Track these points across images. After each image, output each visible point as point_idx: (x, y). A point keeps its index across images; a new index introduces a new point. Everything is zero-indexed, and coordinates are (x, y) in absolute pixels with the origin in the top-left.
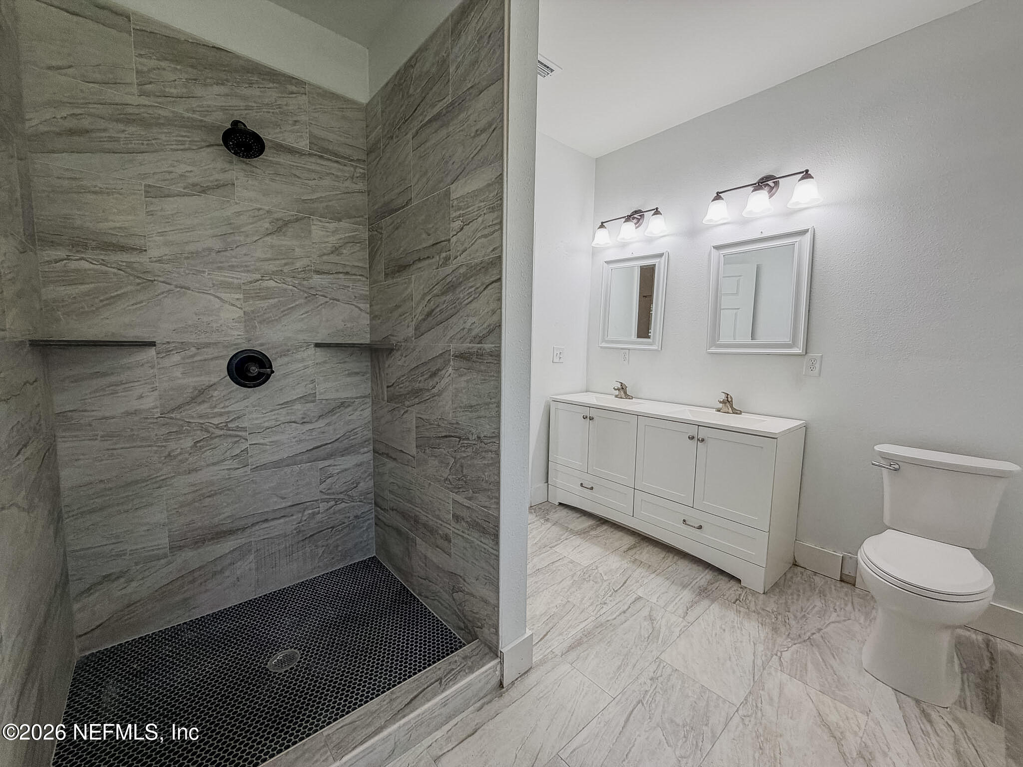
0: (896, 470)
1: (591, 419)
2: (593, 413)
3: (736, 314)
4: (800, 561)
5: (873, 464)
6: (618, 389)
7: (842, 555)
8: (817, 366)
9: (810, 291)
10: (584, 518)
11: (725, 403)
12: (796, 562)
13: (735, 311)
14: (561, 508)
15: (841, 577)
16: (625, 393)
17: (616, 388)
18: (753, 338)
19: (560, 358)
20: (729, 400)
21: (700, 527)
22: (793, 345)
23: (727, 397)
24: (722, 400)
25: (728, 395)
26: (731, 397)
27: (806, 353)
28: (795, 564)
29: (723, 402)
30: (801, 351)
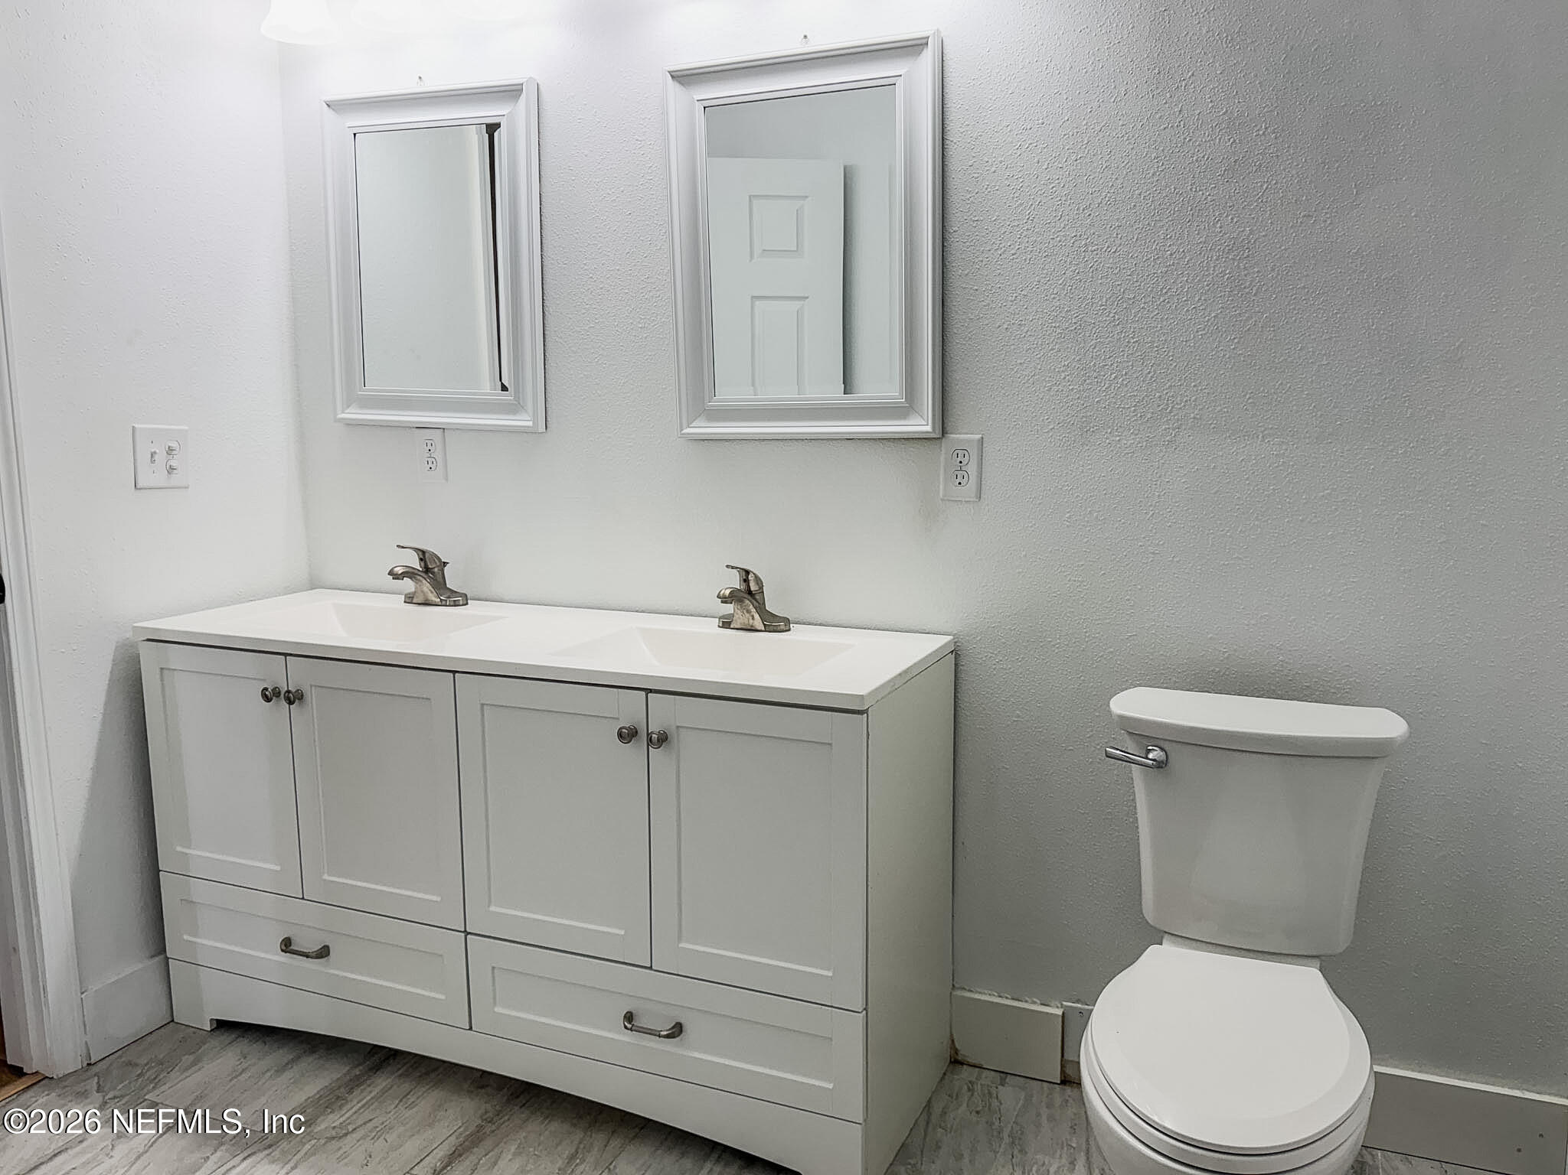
0: (1160, 765)
1: (294, 698)
2: (298, 675)
3: (799, 314)
4: (966, 1052)
5: (1108, 756)
6: (410, 574)
7: (1059, 1012)
8: (972, 469)
9: (944, 239)
10: (308, 1062)
11: (740, 601)
12: (956, 1051)
13: (797, 304)
14: (226, 1037)
15: (1063, 1071)
16: (440, 585)
17: (399, 570)
18: (848, 386)
19: (172, 468)
20: (753, 587)
21: (677, 1030)
22: (907, 408)
23: (746, 581)
24: (727, 592)
25: (747, 572)
26: (758, 580)
27: (944, 432)
28: (956, 1061)
29: (732, 598)
30: (929, 428)
